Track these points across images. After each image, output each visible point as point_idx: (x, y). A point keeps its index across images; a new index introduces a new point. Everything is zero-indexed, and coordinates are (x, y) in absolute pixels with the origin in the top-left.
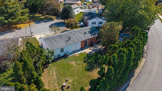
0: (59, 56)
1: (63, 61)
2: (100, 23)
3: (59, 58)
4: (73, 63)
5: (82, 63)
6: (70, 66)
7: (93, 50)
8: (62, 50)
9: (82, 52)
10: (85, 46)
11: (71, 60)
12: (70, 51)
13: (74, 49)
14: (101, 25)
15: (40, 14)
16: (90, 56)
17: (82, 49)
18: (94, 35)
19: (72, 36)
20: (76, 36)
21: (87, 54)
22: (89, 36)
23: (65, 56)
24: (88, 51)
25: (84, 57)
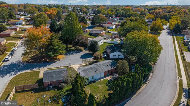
0: (90, 81)
1: (93, 84)
2: (119, 55)
3: (91, 82)
4: (100, 86)
5: (105, 86)
6: (98, 88)
7: (112, 78)
8: (93, 78)
9: (105, 79)
10: (107, 75)
11: (98, 84)
12: (98, 78)
13: (100, 77)
14: (120, 57)
15: (71, 45)
16: (110, 82)
17: (105, 76)
18: (114, 67)
19: (98, 68)
20: (101, 68)
21: (109, 81)
22: (110, 68)
23: (94, 81)
24: (109, 78)
25: (106, 82)
